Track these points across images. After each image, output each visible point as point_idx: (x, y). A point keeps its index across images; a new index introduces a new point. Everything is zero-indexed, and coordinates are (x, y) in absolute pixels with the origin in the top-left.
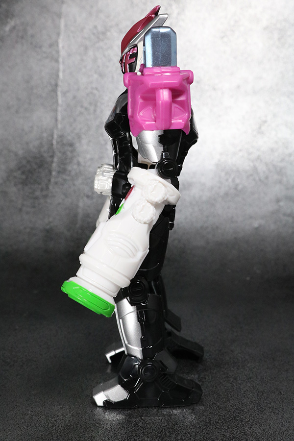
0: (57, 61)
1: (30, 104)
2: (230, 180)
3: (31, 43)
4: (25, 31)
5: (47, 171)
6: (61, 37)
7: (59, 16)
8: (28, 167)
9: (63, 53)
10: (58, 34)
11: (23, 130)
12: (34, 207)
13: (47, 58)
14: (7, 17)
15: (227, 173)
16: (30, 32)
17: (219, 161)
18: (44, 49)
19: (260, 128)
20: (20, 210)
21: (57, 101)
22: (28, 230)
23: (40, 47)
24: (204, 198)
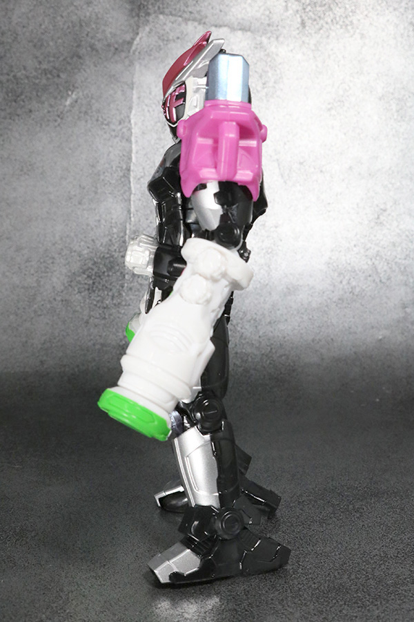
0: (129, 140)
1: (96, 193)
2: (345, 282)
3: (97, 120)
4: (89, 104)
5: (118, 274)
6: (133, 112)
7: (131, 86)
8: (96, 270)
9: (136, 130)
10: (130, 108)
11: (88, 225)
12: (105, 318)
13: (116, 136)
14: (68, 89)
15: (340, 274)
16: (96, 106)
17: (330, 258)
18: (113, 127)
19: (378, 218)
20: (87, 322)
21: (130, 188)
22: (98, 347)
23: (108, 124)
24: (314, 305)
